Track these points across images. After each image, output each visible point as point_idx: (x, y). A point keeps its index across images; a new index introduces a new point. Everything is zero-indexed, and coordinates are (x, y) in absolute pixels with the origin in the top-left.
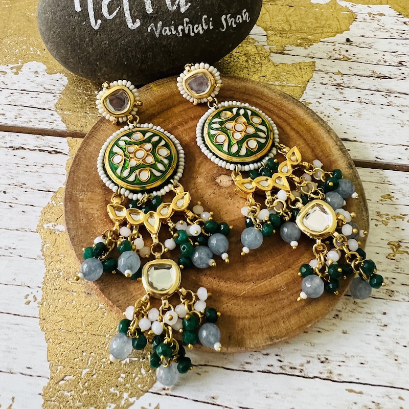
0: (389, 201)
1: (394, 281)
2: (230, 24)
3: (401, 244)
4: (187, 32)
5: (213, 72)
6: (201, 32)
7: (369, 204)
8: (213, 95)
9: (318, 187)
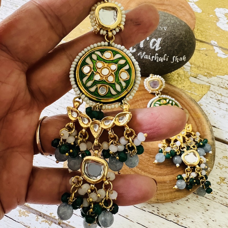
0: (226, 159)
1: (217, 193)
2: (176, 61)
3: (225, 179)
4: (155, 60)
5: (162, 81)
6: (162, 61)
7: (216, 158)
8: (159, 91)
9: (195, 144)
